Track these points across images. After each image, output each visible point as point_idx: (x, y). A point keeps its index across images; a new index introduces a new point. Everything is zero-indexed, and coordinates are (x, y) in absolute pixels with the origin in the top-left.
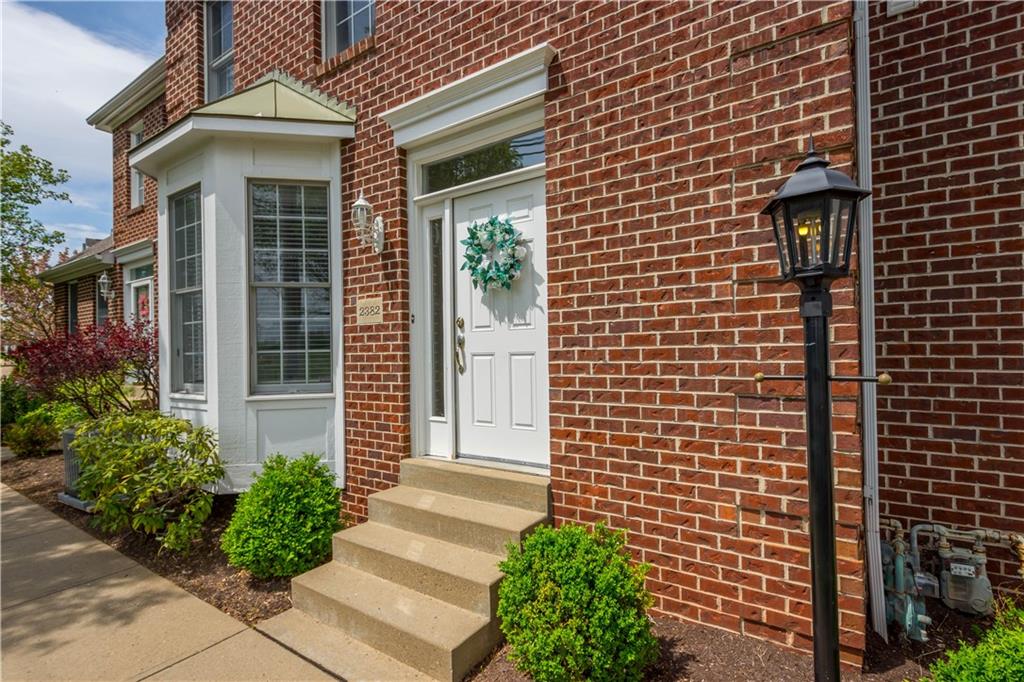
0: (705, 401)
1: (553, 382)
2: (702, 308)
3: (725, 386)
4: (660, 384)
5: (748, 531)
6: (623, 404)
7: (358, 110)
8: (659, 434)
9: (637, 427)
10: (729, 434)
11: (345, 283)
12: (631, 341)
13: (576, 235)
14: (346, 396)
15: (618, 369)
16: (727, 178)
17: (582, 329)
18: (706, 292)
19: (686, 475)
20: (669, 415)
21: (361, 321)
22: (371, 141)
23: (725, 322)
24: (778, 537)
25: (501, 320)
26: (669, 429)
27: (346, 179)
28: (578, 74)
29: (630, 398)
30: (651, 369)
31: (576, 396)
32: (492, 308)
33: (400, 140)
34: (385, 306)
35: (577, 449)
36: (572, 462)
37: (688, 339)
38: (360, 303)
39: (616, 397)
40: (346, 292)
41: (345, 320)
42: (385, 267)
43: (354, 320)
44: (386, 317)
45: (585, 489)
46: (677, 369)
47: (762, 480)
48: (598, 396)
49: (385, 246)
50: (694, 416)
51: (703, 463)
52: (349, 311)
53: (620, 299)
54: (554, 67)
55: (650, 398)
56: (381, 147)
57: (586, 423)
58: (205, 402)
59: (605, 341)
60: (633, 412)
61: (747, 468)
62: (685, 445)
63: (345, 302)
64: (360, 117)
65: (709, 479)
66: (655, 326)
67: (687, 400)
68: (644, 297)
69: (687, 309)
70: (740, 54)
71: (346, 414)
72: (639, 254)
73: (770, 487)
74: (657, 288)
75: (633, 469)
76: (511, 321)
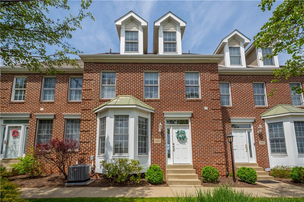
0: (211, 153)
1: (193, 152)
2: (211, 144)
3: (213, 152)
4: (207, 152)
5: (216, 166)
6: (202, 154)
7: (155, 109)
8: (207, 157)
9: (204, 157)
10: (214, 157)
11: (151, 136)
12: (203, 147)
13: (196, 134)
14: (151, 155)
15: (202, 150)
16: (212, 131)
17: (197, 145)
18: (211, 142)
19: (210, 162)
20: (208, 155)
21: (155, 143)
22: (158, 114)
23: (213, 145)
24: (219, 166)
25: (181, 144)
26: (208, 157)
27: (152, 119)
28: (195, 116)
29: (203, 153)
30: (206, 150)
31: (196, 153)
32: (179, 142)
33: (165, 116)
34: (161, 141)
35: (197, 160)
36: (196, 162)
37: (210, 147)
38: (155, 140)
39: (202, 153)
40: (151, 138)
41: (151, 142)
42: (161, 134)
43: (154, 142)
44: (161, 142)
45: (198, 165)
46: (209, 150)
47: (217, 161)
48: (199, 153)
49: (162, 131)
50: (210, 155)
51: (212, 160)
52: (152, 141)
53: (202, 142)
54: (192, 114)
55: (206, 153)
56: (161, 116)
57: (198, 157)
58: (129, 156)
59: (200, 147)
60: (204, 155)
61: (216, 160)
62: (210, 158)
63: (151, 139)
64: (156, 110)
65: (212, 162)
66: (206, 145)
67: (210, 153)
68: (204, 142)
69: (209, 144)
70: (213, 120)
71: (151, 159)
72: (204, 137)
73: (218, 162)
74: (206, 141)
75: (204, 162)
76: (183, 144)
